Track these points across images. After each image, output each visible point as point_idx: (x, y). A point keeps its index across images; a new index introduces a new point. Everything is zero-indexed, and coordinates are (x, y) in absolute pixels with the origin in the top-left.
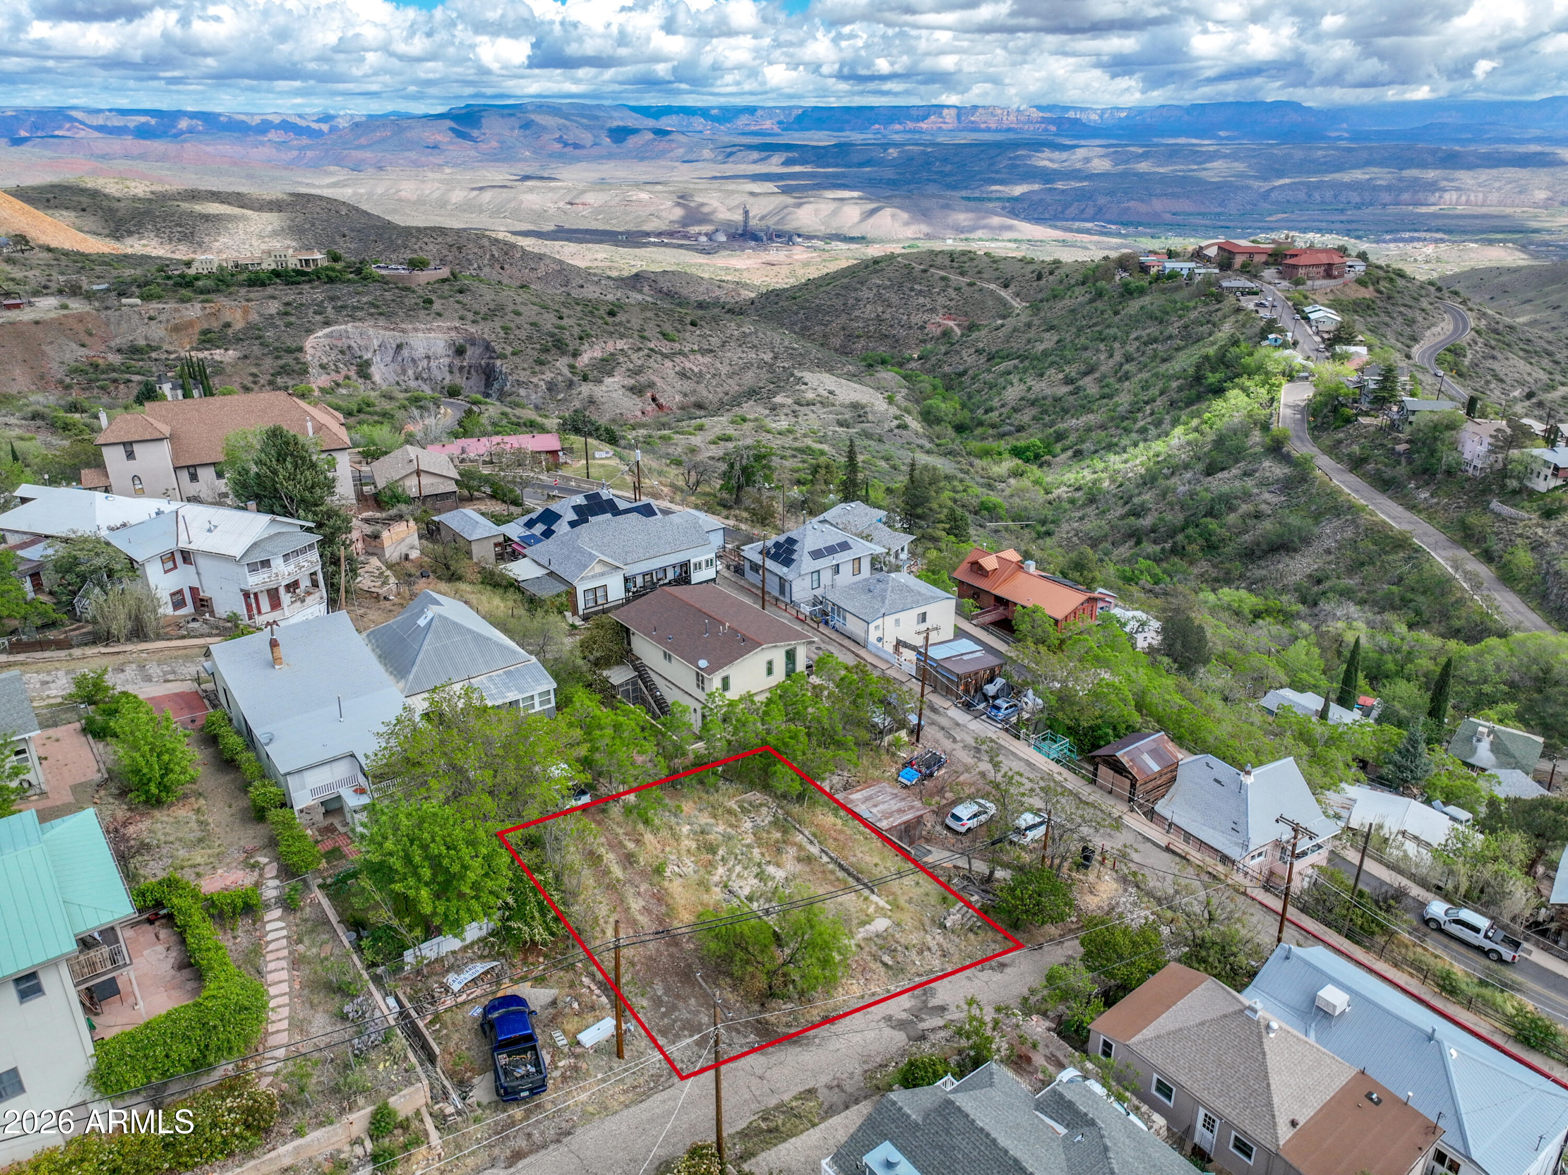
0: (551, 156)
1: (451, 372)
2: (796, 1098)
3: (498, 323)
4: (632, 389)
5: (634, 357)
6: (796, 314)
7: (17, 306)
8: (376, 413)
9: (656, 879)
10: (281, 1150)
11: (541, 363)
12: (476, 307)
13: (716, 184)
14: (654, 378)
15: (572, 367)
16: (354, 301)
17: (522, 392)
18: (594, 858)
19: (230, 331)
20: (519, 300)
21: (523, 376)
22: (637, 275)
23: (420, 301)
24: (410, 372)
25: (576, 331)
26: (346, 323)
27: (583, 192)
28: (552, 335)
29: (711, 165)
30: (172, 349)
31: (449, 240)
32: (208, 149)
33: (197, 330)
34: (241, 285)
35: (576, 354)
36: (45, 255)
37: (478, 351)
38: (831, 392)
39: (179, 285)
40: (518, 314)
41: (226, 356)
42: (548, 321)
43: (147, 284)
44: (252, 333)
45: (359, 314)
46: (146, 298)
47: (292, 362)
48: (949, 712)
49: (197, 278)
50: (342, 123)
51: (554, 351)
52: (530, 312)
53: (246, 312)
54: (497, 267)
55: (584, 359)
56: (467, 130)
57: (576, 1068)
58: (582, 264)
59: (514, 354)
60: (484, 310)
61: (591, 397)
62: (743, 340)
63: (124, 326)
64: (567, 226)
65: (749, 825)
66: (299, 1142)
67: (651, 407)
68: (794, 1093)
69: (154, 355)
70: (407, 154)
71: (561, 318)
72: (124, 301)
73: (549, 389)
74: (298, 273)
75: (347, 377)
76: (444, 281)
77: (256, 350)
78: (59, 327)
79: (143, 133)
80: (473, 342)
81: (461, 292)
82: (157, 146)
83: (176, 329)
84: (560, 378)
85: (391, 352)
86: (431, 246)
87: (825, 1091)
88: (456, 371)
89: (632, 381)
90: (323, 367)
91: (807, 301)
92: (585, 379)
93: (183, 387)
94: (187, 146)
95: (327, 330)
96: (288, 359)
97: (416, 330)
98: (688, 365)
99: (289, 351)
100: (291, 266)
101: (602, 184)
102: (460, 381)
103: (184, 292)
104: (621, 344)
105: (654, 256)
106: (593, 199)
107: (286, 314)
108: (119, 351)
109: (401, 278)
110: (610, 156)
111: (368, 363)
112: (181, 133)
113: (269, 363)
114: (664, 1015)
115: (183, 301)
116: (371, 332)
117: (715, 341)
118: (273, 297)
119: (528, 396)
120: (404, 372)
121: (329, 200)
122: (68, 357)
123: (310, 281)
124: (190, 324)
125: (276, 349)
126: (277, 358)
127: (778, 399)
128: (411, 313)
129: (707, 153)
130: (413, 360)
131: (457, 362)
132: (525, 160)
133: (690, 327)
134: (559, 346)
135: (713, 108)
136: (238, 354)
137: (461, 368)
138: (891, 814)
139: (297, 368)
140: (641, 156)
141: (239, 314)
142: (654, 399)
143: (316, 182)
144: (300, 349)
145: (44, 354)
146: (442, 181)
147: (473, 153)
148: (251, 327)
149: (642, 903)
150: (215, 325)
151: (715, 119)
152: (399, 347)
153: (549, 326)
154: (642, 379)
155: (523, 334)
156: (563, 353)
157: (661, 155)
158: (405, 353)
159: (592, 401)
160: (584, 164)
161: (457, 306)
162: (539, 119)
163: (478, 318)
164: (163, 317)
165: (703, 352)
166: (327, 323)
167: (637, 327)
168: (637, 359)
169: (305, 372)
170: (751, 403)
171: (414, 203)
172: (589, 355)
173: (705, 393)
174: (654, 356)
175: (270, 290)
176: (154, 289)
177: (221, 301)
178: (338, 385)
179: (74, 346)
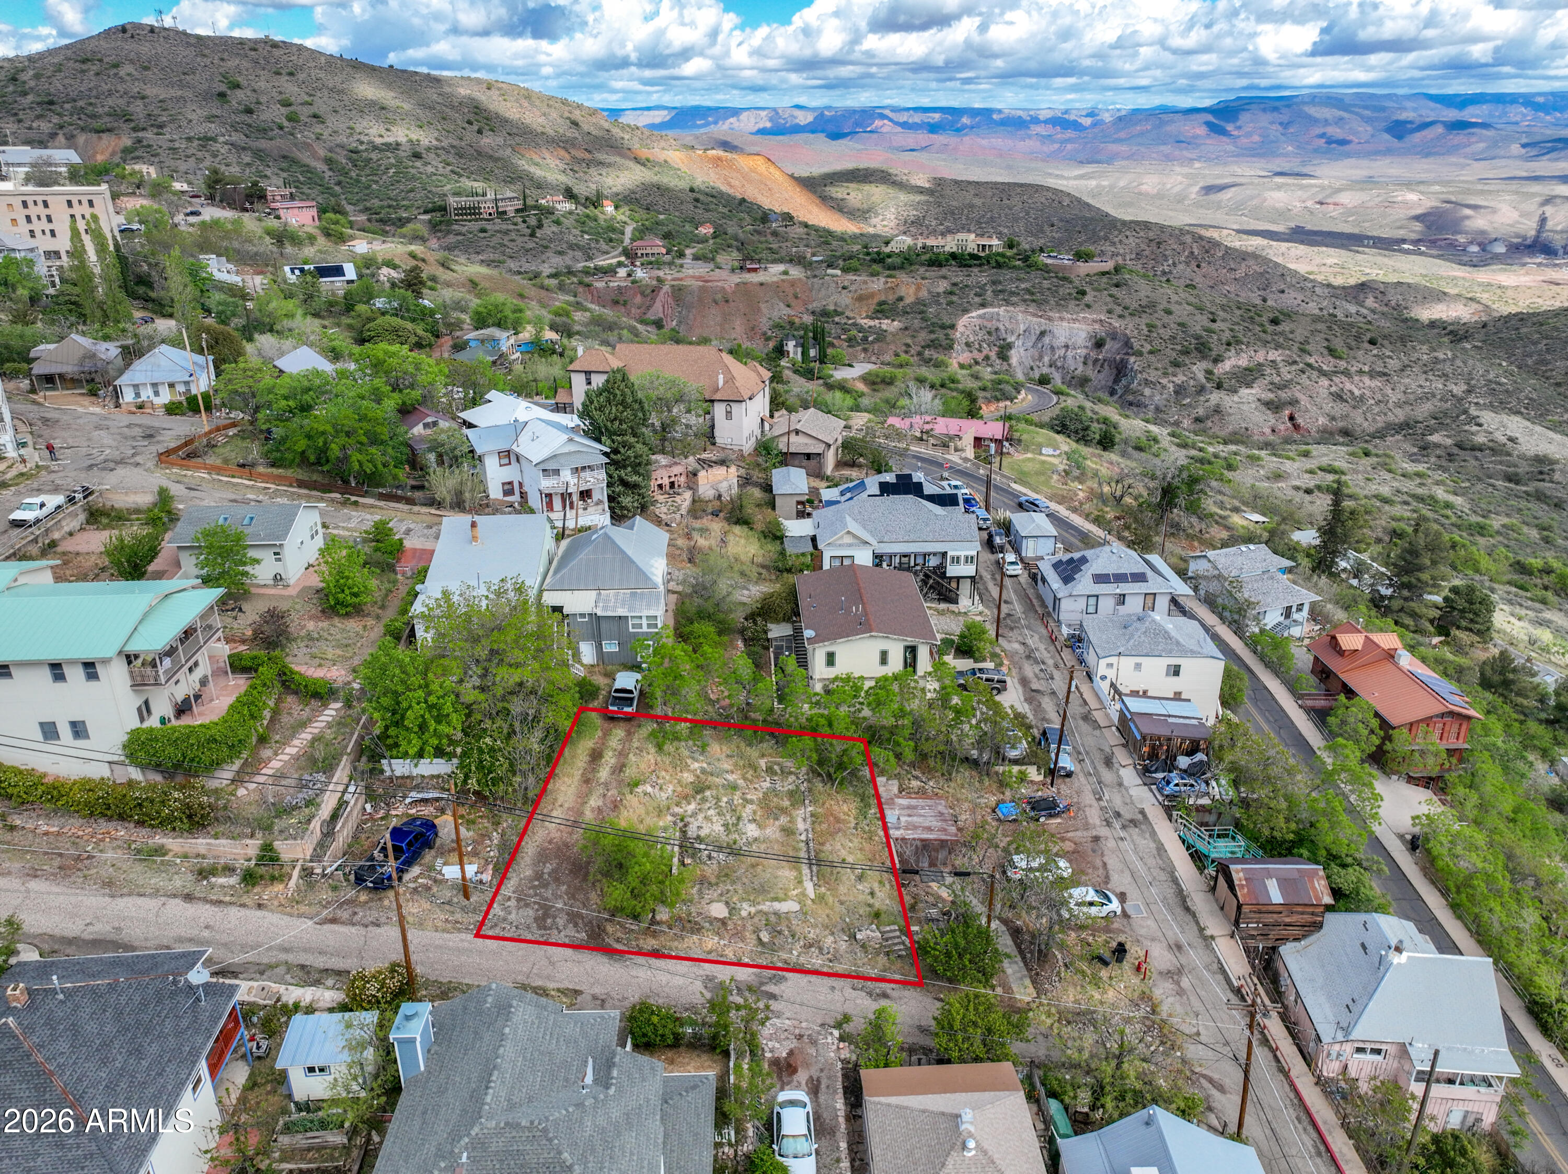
0: (1316, 151)
1: (1085, 363)
2: (558, 990)
3: (1145, 320)
4: (1268, 404)
5: (1284, 370)
6: (1535, 343)
7: (755, 270)
8: (956, 390)
9: (626, 790)
10: (200, 841)
11: (1176, 364)
12: (1127, 301)
13: (1514, 186)
14: (1299, 396)
15: (1209, 372)
16: (1012, 287)
17: (1147, 392)
18: (596, 756)
19: (901, 304)
20: (1175, 298)
21: (1153, 375)
22: (1363, 284)
23: (1074, 291)
24: (1046, 359)
25: (1227, 335)
26: (1000, 306)
27: (1339, 190)
28: (1198, 337)
29: (1519, 163)
30: (851, 315)
31: (1151, 235)
32: (984, 142)
33: (876, 301)
34: (922, 265)
35: (1216, 361)
36: (802, 230)
37: (1117, 345)
38: (1511, 439)
39: (874, 261)
40: (1168, 312)
41: (890, 325)
42: (1199, 323)
43: (850, 258)
44: (919, 308)
45: (1014, 299)
46: (845, 270)
47: (942, 337)
48: (1122, 772)
49: (889, 256)
50: (1107, 117)
51: (1195, 353)
52: (1182, 312)
53: (918, 288)
54: (1194, 264)
55: (1227, 366)
56: (1222, 123)
57: (428, 889)
58: (1302, 268)
59: (1151, 352)
60: (1135, 305)
61: (1218, 406)
62: (1429, 368)
63: (823, 292)
64: (1309, 227)
65: (767, 785)
66: (212, 841)
67: (1284, 426)
68: (561, 986)
69: (837, 319)
70: (1162, 148)
71: (1214, 321)
72: (830, 271)
73: (1176, 392)
74: (973, 256)
75: (987, 358)
76: (1104, 274)
77: (917, 323)
78: (776, 288)
79: (933, 128)
80: (1114, 336)
81: (1117, 286)
82: (939, 139)
83: (860, 299)
84: (1192, 383)
85: (1034, 338)
86: (1131, 240)
87: (589, 998)
88: (1090, 363)
89: (1271, 396)
90: (968, 344)
91: (1556, 329)
92: (1219, 386)
93: (803, 346)
94: (966, 139)
95: (981, 312)
96: (940, 335)
97: (1062, 319)
98: (1348, 386)
99: (943, 327)
100: (969, 250)
101: (1369, 182)
102: (1091, 373)
103: (876, 267)
104: (1274, 355)
105: (1398, 265)
106: (1347, 199)
107: (951, 293)
108: (813, 313)
109: (1064, 268)
110: (1388, 152)
111: (1010, 346)
112: (964, 127)
113: (923, 336)
114: (534, 887)
115: (872, 275)
116: (1020, 316)
117: (1394, 364)
118: (944, 277)
119: (1151, 397)
120: (1041, 358)
121: (1056, 191)
122: (775, 315)
123: (981, 265)
124: (872, 295)
125: (933, 324)
126: (932, 332)
127: (1435, 438)
128: (1062, 303)
129: (1515, 149)
130: (1052, 348)
131: (1093, 354)
132: (1286, 155)
133: (1366, 345)
134: (1202, 349)
135: (1540, 94)
136: (901, 325)
137: (1096, 361)
138: (915, 828)
139: (944, 343)
140: (1427, 152)
141: (912, 290)
142: (1292, 418)
143: (1066, 174)
144: (953, 327)
145: (759, 309)
146: (1186, 176)
147: (1230, 148)
148: (919, 302)
149: (600, 803)
150: (891, 298)
151: (1537, 107)
152: (1043, 333)
153: (1198, 328)
154: (1284, 395)
155: (1165, 334)
156: (1204, 357)
157: (1453, 150)
158: (1047, 340)
159: (1217, 410)
160: (1352, 161)
161: (1109, 299)
162: (1312, 111)
163: (1126, 313)
164: (853, 288)
165: (1372, 374)
166: (983, 305)
167: (1299, 339)
168: (1287, 373)
169: (951, 347)
170: (1399, 437)
171: (1153, 197)
172: (1232, 362)
173: (1360, 420)
174: (1309, 372)
175: (944, 271)
176: (854, 263)
177: (902, 276)
178: (977, 363)
179: (782, 305)
